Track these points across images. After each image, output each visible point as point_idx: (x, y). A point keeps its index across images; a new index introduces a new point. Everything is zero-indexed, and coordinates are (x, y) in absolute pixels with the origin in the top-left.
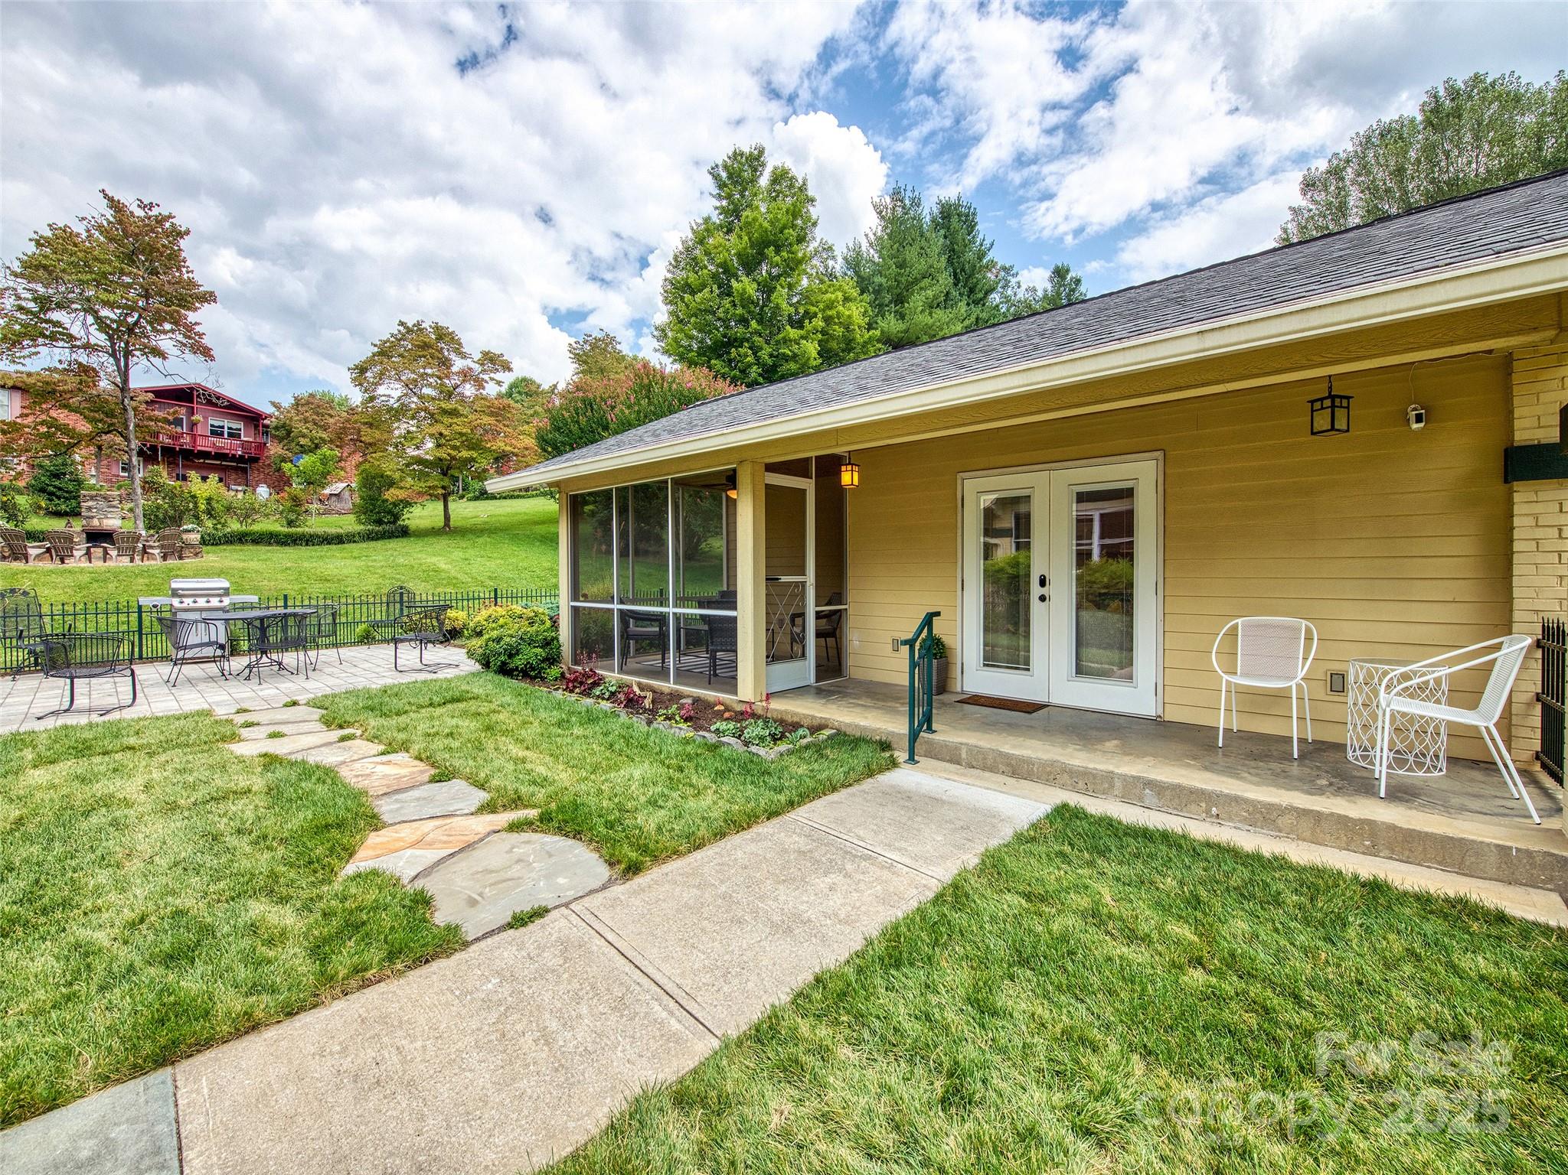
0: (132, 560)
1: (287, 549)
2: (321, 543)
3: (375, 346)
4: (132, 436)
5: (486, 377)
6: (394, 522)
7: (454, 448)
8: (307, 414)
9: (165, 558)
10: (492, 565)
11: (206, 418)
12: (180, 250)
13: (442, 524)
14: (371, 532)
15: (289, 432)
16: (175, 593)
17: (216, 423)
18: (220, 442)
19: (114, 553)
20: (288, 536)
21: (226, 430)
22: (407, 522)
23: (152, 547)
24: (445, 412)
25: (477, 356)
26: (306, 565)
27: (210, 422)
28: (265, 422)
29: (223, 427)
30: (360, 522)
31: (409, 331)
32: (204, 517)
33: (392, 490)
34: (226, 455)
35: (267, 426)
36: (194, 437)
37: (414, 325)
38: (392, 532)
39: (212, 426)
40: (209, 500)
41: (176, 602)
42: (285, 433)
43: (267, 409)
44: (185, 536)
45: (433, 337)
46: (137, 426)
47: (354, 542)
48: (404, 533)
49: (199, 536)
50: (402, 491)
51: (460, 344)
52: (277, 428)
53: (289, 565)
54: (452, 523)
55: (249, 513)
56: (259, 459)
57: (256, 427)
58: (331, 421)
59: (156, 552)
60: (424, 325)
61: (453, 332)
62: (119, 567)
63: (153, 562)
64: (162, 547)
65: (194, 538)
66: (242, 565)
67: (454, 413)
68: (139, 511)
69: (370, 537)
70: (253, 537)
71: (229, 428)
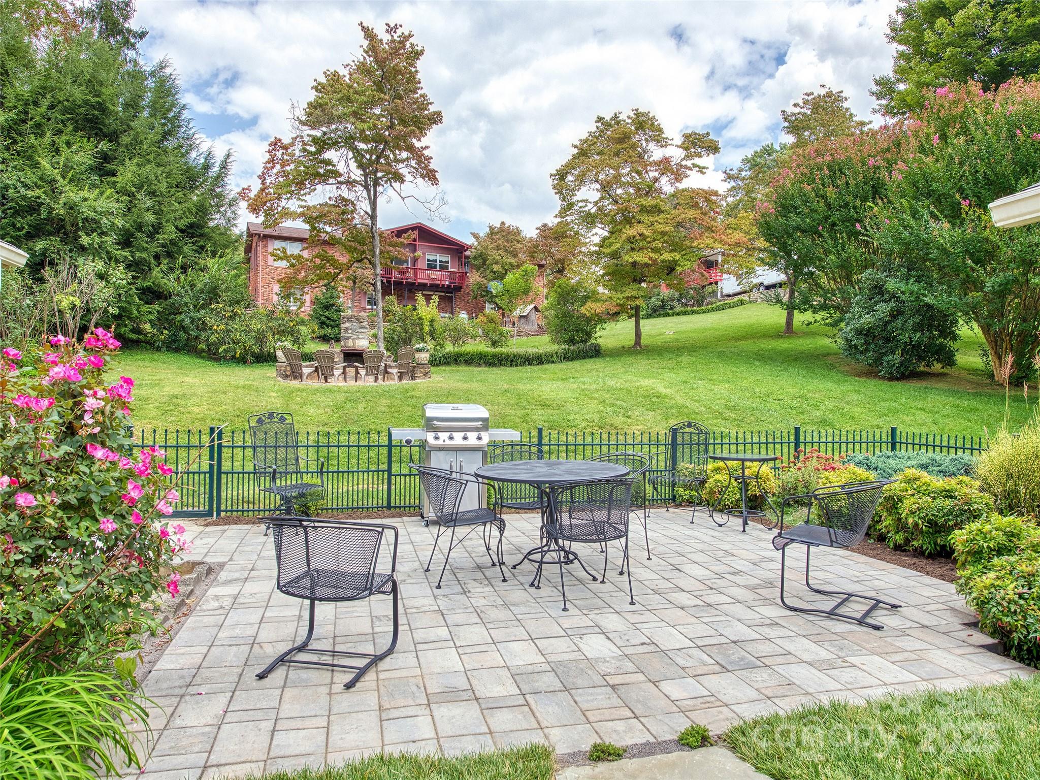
0: (376, 381)
1: (495, 370)
2: (522, 364)
3: (575, 147)
4: (378, 262)
5: (689, 163)
6: (584, 341)
7: (655, 250)
8: (500, 242)
9: (400, 378)
10: (722, 389)
11: (424, 254)
12: (416, 71)
13: (633, 342)
14: (568, 351)
15: (485, 260)
16: (430, 424)
17: (431, 258)
18: (434, 274)
19: (363, 372)
20: (495, 356)
21: (438, 263)
22: (600, 341)
23: (391, 367)
24: (644, 210)
25: (678, 140)
26: (521, 386)
27: (428, 257)
28: (468, 253)
29: (436, 261)
30: (554, 342)
31: (608, 125)
32: (428, 338)
33: (589, 304)
34: (437, 286)
35: (467, 257)
36: (416, 270)
37: (611, 120)
38: (587, 352)
39: (429, 260)
40: (432, 321)
41: (430, 437)
42: (482, 262)
43: (469, 241)
44: (417, 355)
45: (633, 128)
46: (381, 252)
47: (553, 362)
48: (596, 352)
49: (428, 355)
50: (599, 304)
51: (660, 130)
52: (475, 258)
53: (506, 386)
54: (644, 341)
55: (458, 335)
56: (461, 287)
57: (460, 258)
58: (520, 246)
59: (394, 371)
60: (621, 117)
61: (653, 117)
62: (367, 387)
63: (392, 382)
64: (400, 366)
65: (424, 357)
66: (465, 386)
67: (656, 210)
68: (381, 335)
69: (567, 357)
70: (467, 358)
71: (441, 262)
